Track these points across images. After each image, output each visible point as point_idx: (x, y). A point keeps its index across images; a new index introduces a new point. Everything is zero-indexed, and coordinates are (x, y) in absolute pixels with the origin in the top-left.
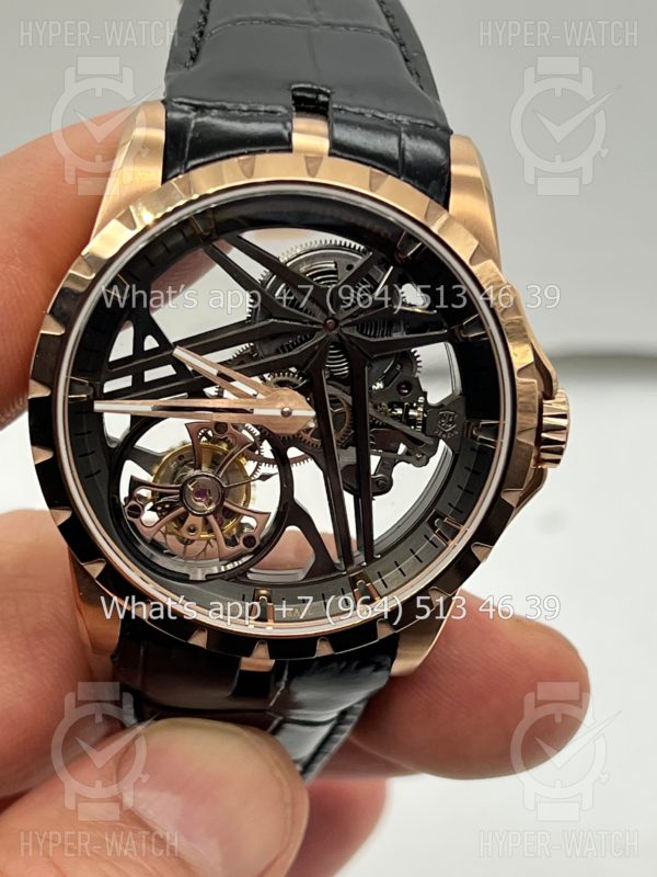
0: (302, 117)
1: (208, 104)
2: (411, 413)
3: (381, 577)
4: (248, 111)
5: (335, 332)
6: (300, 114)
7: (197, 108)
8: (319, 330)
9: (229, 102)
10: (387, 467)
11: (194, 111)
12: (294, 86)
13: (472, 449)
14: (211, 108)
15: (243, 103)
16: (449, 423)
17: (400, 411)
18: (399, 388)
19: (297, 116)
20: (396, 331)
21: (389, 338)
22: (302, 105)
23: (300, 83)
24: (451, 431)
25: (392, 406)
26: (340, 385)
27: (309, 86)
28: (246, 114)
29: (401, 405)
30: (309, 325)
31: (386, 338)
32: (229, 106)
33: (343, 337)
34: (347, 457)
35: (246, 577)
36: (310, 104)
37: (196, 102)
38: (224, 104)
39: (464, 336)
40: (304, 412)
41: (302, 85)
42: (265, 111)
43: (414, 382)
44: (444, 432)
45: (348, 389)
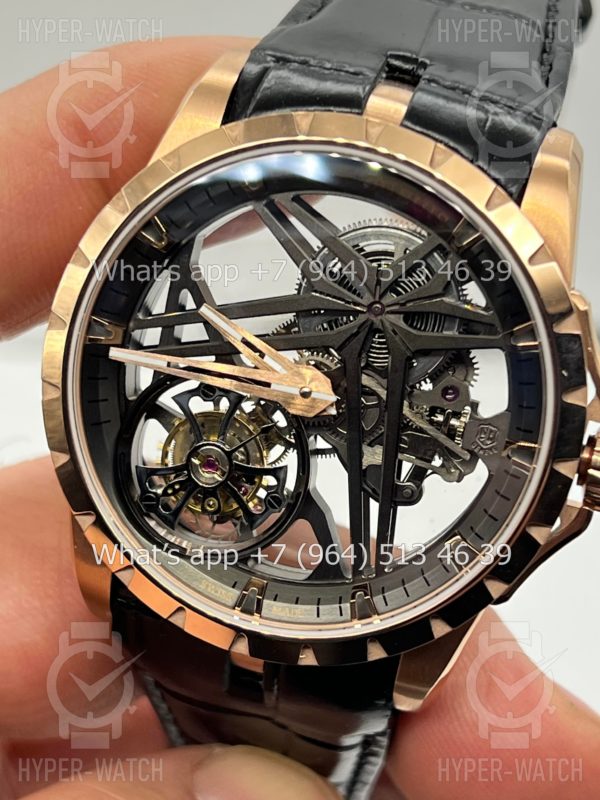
0: (389, 84)
1: (290, 57)
2: (453, 422)
3: (383, 592)
4: (330, 69)
5: (379, 317)
6: (389, 82)
7: (278, 60)
8: (362, 312)
9: (314, 58)
10: (418, 475)
11: (274, 62)
12: (389, 53)
13: (507, 472)
14: (295, 62)
15: (329, 61)
16: (489, 439)
17: (440, 418)
18: (445, 392)
19: (385, 84)
20: (448, 329)
21: (440, 335)
22: (397, 74)
23: (400, 50)
24: (490, 449)
25: (433, 411)
26: (377, 377)
27: (409, 55)
28: (326, 72)
29: (443, 411)
30: (352, 306)
31: (435, 334)
32: (312, 62)
33: (387, 324)
34: (373, 456)
35: (246, 564)
36: (403, 74)
37: (278, 54)
38: (308, 59)
39: (514, 343)
40: (324, 394)
41: (401, 53)
42: (347, 72)
43: (462, 390)
44: (482, 449)
45: (384, 382)
